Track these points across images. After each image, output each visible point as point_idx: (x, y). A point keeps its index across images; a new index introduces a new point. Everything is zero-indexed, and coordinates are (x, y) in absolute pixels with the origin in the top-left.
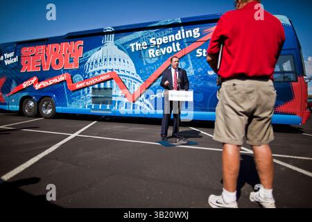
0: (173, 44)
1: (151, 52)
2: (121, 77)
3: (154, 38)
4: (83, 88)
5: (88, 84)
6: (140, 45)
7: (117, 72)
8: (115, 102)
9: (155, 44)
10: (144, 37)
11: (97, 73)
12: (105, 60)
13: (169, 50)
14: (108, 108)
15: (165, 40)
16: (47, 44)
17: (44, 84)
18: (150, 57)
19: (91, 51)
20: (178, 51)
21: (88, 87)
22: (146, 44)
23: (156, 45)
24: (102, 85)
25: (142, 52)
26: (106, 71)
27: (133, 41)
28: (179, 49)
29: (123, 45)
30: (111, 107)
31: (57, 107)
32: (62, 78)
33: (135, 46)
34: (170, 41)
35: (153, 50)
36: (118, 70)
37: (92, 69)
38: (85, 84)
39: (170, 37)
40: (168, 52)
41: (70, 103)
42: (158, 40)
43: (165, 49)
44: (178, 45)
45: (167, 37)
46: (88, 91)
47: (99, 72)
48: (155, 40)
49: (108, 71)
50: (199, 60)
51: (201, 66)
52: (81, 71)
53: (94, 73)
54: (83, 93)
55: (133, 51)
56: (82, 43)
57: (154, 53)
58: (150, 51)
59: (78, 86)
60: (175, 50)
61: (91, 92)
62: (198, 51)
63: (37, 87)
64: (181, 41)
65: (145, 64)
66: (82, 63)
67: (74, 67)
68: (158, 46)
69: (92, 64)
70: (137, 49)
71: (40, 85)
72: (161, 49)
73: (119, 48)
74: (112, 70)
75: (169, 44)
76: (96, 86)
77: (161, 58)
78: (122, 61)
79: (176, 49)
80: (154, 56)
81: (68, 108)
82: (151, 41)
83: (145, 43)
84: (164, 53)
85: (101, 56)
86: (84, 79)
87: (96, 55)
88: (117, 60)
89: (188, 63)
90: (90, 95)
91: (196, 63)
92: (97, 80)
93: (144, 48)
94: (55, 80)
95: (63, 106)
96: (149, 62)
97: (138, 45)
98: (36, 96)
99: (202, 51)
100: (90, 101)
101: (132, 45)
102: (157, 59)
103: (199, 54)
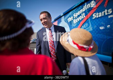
0: (82, 14)
3: (75, 14)
9: (75, 16)
13: (80, 18)
15: (78, 13)
18: (74, 23)
28: (84, 17)
29: (66, 20)
33: (69, 19)
35: (75, 20)
39: (80, 11)
44: (84, 14)
50: (94, 21)
51: (96, 24)
55: (69, 22)
62: (94, 15)
64: (85, 12)
68: (77, 17)
77: (78, 23)
83: (72, 17)
84: (79, 20)
89: (89, 24)
91: (93, 23)
93: (72, 19)
99: (96, 15)
102: (76, 24)
103: (94, 17)
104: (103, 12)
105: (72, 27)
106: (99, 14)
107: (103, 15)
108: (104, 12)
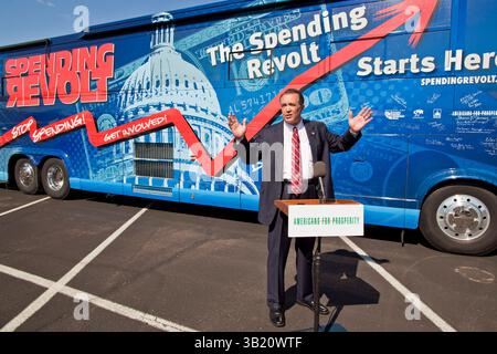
0: (303, 47)
1: (253, 66)
2: (190, 122)
3: (259, 34)
4: (117, 142)
5: (125, 133)
6: (228, 50)
7: (181, 109)
8: (179, 172)
9: (261, 47)
10: (238, 32)
11: (141, 112)
12: (158, 83)
13: (293, 60)
14: (166, 185)
15: (283, 37)
16: (48, 53)
17: (48, 131)
18: (251, 76)
19: (130, 65)
20: (313, 64)
21: (126, 139)
22: (241, 49)
23: (264, 49)
24: (153, 137)
25: (233, 66)
26: (159, 107)
27: (213, 42)
28: (316, 59)
29: (192, 50)
30: (171, 184)
31: (71, 179)
32: (77, 122)
33: (217, 52)
34: (296, 39)
35: (257, 62)
36: (184, 106)
37: (132, 103)
38: (121, 134)
39: (295, 29)
40: (291, 65)
41: (95, 172)
42: (267, 37)
43: (283, 57)
44: (314, 48)
45: (287, 31)
46: (127, 149)
47: (146, 109)
48: (262, 38)
49: (164, 108)
50: (364, 85)
51: (368, 99)
52: (112, 107)
53: (136, 111)
54: (118, 152)
55: (214, 63)
56: (111, 48)
57: (260, 69)
58: (250, 63)
59: (108, 138)
60: (306, 62)
61: (131, 150)
62: (361, 63)
63: (37, 137)
64: (321, 40)
65: (239, 93)
66: (114, 92)
67: (99, 98)
69: (132, 93)
70: (223, 60)
71: (41, 134)
72: (276, 59)
73: (185, 58)
74: (171, 105)
75: (294, 46)
76: (142, 139)
78: (191, 85)
79: (310, 57)
80: (259, 74)
81: (91, 180)
82: (253, 41)
83: (239, 46)
84: (281, 68)
85: (148, 75)
86: (118, 125)
87: (139, 72)
88: (182, 85)
89: (337, 91)
90: (131, 156)
91: (356, 92)
92: (142, 127)
93: (237, 56)
94: (66, 125)
95: (82, 177)
96: (249, 89)
97: (224, 50)
98: (35, 155)
99: (371, 63)
100: (131, 169)
101: (211, 50)
102: (265, 81)
103: (364, 70)
104: (402, 62)
105: (238, 90)
106: (386, 63)
107: (402, 71)
108: (407, 60)
